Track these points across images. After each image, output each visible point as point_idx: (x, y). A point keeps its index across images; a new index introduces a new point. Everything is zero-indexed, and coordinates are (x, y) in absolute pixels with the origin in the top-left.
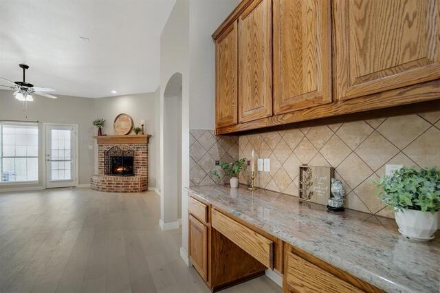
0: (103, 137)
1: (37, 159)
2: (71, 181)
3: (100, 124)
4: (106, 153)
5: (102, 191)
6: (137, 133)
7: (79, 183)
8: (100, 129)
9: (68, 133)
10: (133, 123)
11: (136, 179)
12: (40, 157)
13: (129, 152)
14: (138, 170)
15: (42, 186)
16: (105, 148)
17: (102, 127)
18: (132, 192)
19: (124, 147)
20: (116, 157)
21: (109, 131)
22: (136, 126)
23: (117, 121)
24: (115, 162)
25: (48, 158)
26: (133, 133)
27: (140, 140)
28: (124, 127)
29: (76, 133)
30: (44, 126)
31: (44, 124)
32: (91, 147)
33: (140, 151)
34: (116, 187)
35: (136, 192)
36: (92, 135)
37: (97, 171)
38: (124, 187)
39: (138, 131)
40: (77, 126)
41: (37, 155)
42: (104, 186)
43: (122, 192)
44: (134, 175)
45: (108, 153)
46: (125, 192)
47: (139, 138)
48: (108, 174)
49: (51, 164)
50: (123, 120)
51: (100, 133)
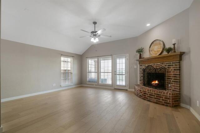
0: (143, 59)
1: (111, 73)
2: (125, 86)
3: (140, 51)
5: (139, 97)
6: (168, 53)
7: (129, 88)
8: (140, 55)
10: (164, 45)
11: (167, 93)
12: (112, 72)
13: (161, 69)
14: (169, 85)
15: (113, 87)
16: (144, 67)
17: (141, 53)
18: (163, 105)
19: (157, 65)
21: (146, 55)
22: (167, 47)
23: (151, 47)
24: (150, 77)
25: (115, 73)
26: (165, 53)
27: (171, 58)
28: (157, 49)
29: (127, 59)
30: (114, 57)
31: (114, 56)
32: (135, 67)
33: (172, 68)
34: (149, 97)
35: (167, 106)
36: (136, 59)
37: (139, 83)
38: (155, 98)
39: (169, 50)
40: (128, 55)
41: (111, 72)
42: (141, 94)
43: (154, 102)
44: (165, 89)
45: (145, 70)
46: (156, 103)
47: (170, 56)
48: (144, 85)
49: (116, 76)
50: (156, 45)
51: (140, 57)
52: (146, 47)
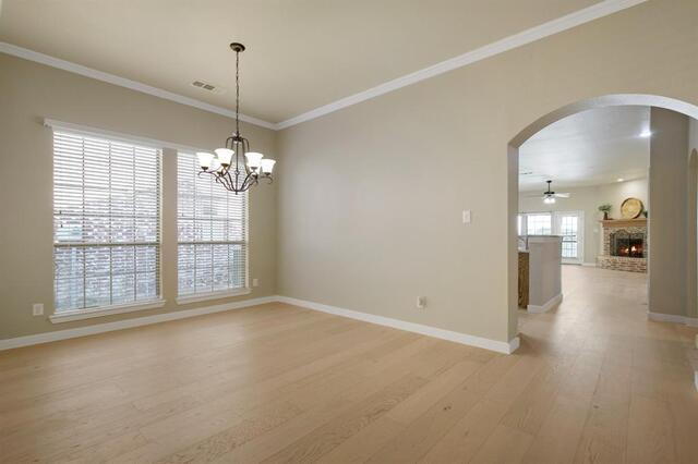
0: (610, 221)
2: (578, 259)
3: (606, 209)
4: (612, 236)
5: (606, 269)
6: (646, 217)
7: (585, 262)
8: (606, 215)
9: (575, 219)
10: (642, 206)
11: (645, 261)
13: (637, 234)
16: (611, 231)
17: (608, 212)
19: (632, 230)
20: (622, 240)
21: (616, 215)
23: (624, 206)
24: (621, 244)
26: (642, 216)
28: (633, 210)
29: (582, 219)
30: (556, 214)
32: (596, 230)
34: (621, 266)
36: (598, 219)
37: (602, 252)
38: (629, 266)
40: (583, 213)
42: (609, 265)
43: (627, 271)
45: (614, 235)
46: (630, 271)
48: (613, 255)
50: (631, 204)
51: (606, 217)
52: (616, 203)
